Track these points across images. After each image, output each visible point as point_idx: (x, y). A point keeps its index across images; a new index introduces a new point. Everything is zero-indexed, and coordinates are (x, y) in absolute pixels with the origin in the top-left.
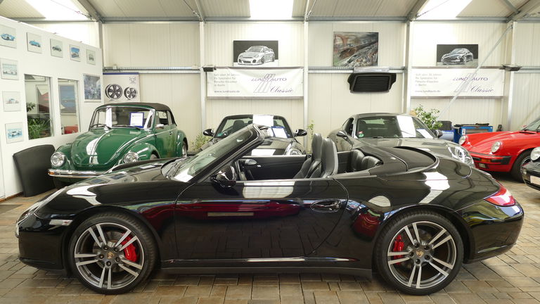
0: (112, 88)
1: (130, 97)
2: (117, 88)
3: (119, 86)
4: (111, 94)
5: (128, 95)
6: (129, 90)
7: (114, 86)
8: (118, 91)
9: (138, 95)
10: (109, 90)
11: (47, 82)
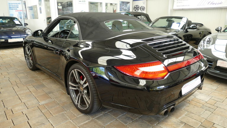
0: (136, 7)
1: (142, 10)
2: (138, 7)
3: (139, 6)
4: (135, 9)
5: (141, 9)
6: (142, 7)
7: (137, 6)
8: (138, 8)
9: (145, 9)
10: (135, 8)
11: (116, 6)
